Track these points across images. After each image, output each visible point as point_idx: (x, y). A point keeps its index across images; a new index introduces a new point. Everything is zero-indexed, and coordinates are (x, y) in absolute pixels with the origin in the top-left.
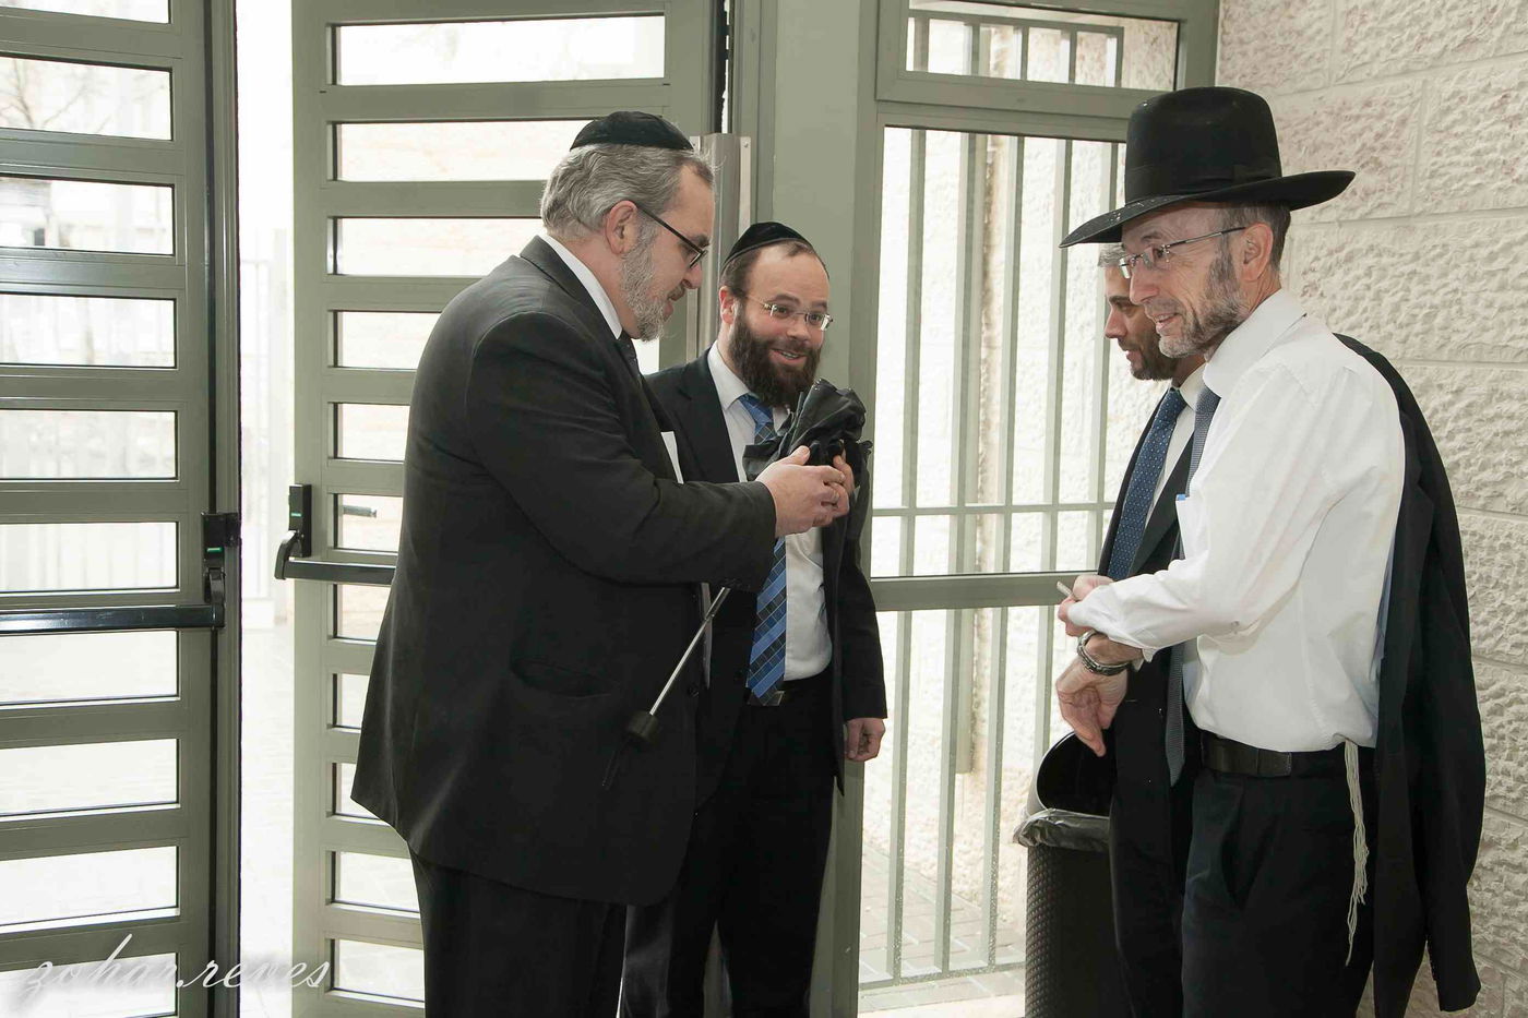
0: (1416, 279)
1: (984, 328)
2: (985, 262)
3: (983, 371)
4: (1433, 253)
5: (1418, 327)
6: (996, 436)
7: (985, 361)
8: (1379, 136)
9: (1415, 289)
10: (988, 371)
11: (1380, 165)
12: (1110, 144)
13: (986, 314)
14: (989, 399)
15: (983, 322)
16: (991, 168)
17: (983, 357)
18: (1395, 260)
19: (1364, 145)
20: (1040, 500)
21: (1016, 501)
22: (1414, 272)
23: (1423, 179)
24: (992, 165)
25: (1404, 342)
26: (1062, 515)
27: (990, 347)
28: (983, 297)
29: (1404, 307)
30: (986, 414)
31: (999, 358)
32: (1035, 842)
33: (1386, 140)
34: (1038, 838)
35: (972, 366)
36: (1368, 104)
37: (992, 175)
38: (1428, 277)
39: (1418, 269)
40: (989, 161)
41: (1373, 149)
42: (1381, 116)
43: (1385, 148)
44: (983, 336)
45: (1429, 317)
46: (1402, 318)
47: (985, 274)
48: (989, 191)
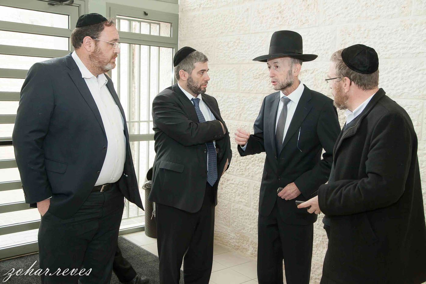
0: (215, 76)
1: (133, 84)
2: (133, 70)
3: (133, 93)
4: (217, 72)
5: (215, 85)
6: (136, 107)
7: (134, 91)
8: (208, 49)
9: (215, 78)
10: (134, 93)
11: (208, 54)
12: (158, 47)
13: (134, 81)
14: (134, 100)
15: (133, 82)
16: (134, 50)
17: (133, 90)
18: (211, 72)
19: (205, 50)
20: (146, 120)
21: (141, 120)
22: (215, 75)
23: (216, 57)
24: (134, 49)
25: (213, 88)
26: (141, 123)
27: (135, 88)
28: (133, 77)
29: (213, 81)
30: (134, 102)
31: (137, 91)
32: (146, 188)
33: (209, 49)
34: (147, 187)
35: (131, 92)
36: (206, 42)
37: (134, 51)
38: (217, 76)
39: (215, 74)
40: (133, 48)
41: (207, 51)
42: (208, 45)
43: (209, 51)
44: (133, 86)
45: (217, 83)
46: (213, 83)
47: (133, 72)
48: (133, 55)
